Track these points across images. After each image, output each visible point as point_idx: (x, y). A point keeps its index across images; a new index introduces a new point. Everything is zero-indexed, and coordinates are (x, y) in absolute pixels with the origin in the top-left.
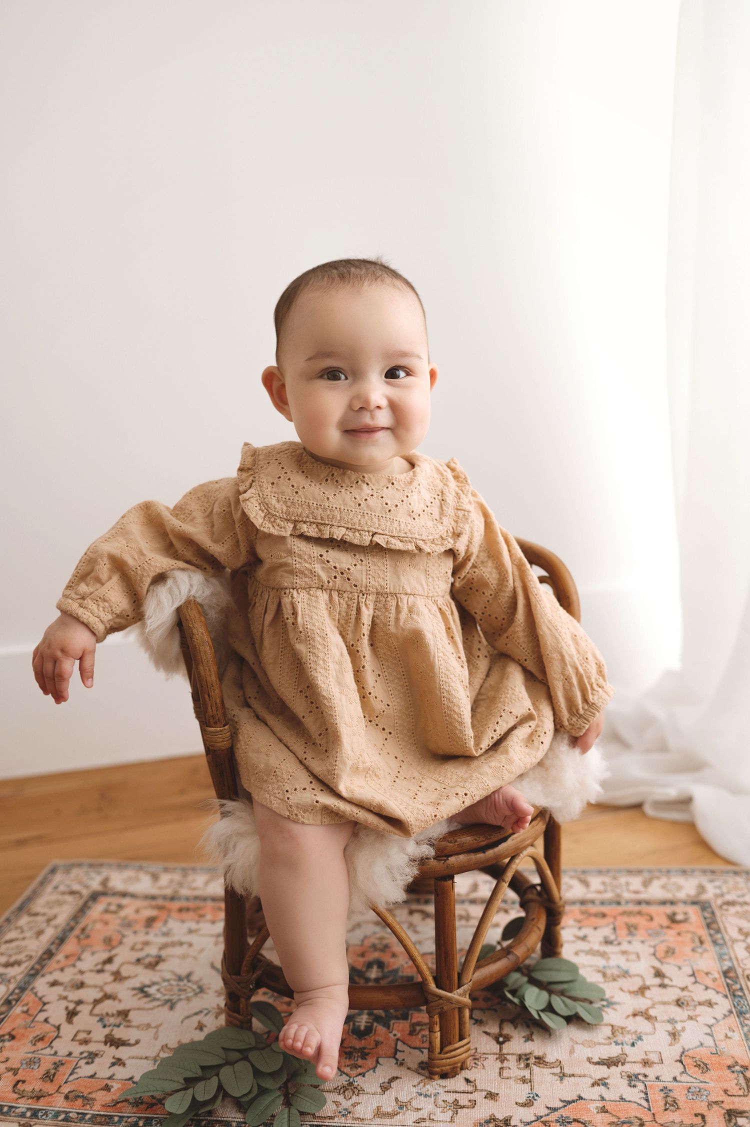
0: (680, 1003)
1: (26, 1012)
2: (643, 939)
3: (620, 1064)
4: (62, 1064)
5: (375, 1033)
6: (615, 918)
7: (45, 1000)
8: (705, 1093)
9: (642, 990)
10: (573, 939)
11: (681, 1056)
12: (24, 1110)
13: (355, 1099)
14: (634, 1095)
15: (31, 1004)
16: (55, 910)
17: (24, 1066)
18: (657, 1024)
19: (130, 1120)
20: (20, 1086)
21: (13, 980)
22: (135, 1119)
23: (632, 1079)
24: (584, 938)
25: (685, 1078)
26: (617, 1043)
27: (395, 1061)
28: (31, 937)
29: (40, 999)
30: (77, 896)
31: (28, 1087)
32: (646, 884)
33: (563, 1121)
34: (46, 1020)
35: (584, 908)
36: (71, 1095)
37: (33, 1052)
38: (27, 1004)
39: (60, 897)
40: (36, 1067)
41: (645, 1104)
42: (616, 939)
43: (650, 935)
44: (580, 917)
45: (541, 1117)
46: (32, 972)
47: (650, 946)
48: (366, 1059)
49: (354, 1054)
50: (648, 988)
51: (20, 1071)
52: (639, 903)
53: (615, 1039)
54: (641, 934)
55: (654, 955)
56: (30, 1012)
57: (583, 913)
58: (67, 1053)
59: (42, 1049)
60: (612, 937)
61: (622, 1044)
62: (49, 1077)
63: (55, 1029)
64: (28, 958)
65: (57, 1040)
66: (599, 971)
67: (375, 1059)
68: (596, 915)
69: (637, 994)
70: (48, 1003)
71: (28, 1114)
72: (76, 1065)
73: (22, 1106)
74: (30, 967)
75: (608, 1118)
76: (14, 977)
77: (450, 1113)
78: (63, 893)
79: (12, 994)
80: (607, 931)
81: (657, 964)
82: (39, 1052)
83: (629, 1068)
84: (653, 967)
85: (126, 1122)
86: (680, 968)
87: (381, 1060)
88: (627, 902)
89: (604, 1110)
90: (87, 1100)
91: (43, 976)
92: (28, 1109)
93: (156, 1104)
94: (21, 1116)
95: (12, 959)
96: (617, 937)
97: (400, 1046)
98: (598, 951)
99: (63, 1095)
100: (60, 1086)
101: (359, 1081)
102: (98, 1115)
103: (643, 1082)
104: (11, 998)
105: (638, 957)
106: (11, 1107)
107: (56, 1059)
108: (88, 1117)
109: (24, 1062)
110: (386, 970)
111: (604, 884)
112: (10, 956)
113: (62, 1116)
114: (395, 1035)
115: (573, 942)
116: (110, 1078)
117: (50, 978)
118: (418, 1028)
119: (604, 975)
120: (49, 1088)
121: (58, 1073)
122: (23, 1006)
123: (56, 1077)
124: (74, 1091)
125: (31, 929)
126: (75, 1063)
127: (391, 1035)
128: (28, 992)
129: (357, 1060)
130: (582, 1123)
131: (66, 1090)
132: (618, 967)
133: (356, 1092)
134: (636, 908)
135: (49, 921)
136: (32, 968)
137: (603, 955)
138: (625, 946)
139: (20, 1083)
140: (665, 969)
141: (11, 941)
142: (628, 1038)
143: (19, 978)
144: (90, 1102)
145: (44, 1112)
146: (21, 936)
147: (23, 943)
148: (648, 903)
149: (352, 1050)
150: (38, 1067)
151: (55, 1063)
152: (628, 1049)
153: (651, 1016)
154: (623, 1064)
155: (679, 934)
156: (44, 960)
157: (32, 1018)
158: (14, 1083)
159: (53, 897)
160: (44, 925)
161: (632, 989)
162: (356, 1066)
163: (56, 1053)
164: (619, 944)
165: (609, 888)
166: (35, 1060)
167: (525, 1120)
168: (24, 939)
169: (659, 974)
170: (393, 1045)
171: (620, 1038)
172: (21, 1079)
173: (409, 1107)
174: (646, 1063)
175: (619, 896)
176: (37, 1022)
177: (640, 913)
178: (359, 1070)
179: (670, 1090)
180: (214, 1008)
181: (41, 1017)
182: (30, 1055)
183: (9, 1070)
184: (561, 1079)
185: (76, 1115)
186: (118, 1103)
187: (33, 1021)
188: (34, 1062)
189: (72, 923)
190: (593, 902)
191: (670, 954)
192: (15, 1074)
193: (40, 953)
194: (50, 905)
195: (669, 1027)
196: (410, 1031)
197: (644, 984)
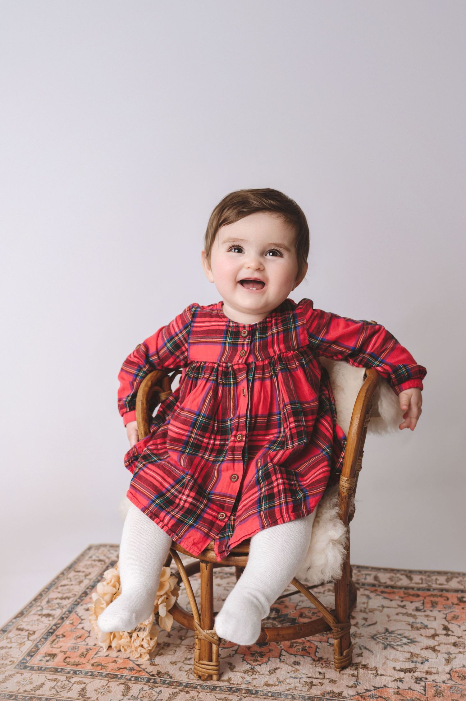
0: (455, 644)
1: (72, 624)
2: (439, 610)
3: (413, 672)
4: (91, 650)
5: (269, 645)
6: (425, 598)
7: (82, 618)
8: (461, 690)
9: (434, 636)
10: (397, 606)
11: (450, 671)
12: (69, 670)
13: (254, 676)
14: (418, 688)
15: (74, 620)
16: (90, 570)
17: (70, 650)
18: (439, 654)
19: (126, 677)
20: (68, 660)
21: (65, 607)
22: (129, 677)
23: (418, 680)
24: (403, 607)
25: (450, 682)
26: (412, 662)
27: (279, 660)
28: (76, 585)
29: (80, 617)
30: (103, 563)
31: (72, 660)
32: (448, 580)
33: (373, 697)
34: (83, 628)
35: (406, 591)
36: (95, 664)
37: (75, 644)
38: (72, 620)
39: (93, 563)
40: (76, 651)
41: (423, 692)
42: (423, 609)
43: (445, 608)
44: (402, 595)
45: (360, 693)
46: (76, 603)
47: (444, 614)
48: (262, 657)
49: (256, 654)
50: (438, 635)
51: (67, 653)
52: (442, 590)
53: (412, 660)
54: (440, 607)
55: (445, 618)
56: (74, 624)
57: (405, 593)
58: (94, 644)
59: (80, 642)
60: (422, 608)
61: (416, 662)
62: (83, 655)
63: (88, 633)
64: (73, 596)
65: (89, 638)
66: (409, 625)
67: (268, 658)
68: (413, 595)
69: (431, 638)
70: (84, 619)
71: (72, 672)
72: (99, 650)
73: (68, 668)
74: (74, 600)
75: (400, 697)
76: (66, 605)
77: (307, 687)
78: (95, 560)
79: (64, 614)
80: (418, 604)
81: (446, 624)
82: (78, 643)
83: (417, 674)
84: (443, 625)
85: (125, 678)
86: (460, 626)
87: (271, 659)
88: (434, 590)
89: (398, 693)
90: (104, 667)
91: (82, 605)
92: (71, 670)
93: (142, 671)
94: (67, 673)
95: (65, 596)
96: (424, 607)
97: (284, 653)
98: (411, 614)
99: (90, 664)
100: (89, 660)
101: (258, 668)
102: (109, 674)
103: (424, 682)
104: (63, 616)
105: (435, 619)
106: (62, 669)
107: (88, 647)
108: (104, 674)
109: (70, 648)
110: (280, 614)
111: (422, 579)
112: (64, 594)
113: (90, 674)
114: (281, 647)
115: (395, 608)
116: (117, 657)
117: (85, 606)
118: (295, 645)
119: (412, 627)
120: (82, 660)
121: (88, 654)
122: (70, 621)
123: (87, 655)
124: (96, 662)
125: (76, 579)
126: (98, 650)
127: (279, 647)
128: (73, 613)
129: (257, 658)
130: (384, 698)
131: (92, 662)
132: (422, 623)
133: (255, 673)
134: (439, 593)
135: (86, 576)
136: (76, 601)
137: (414, 616)
138: (428, 613)
139: (68, 658)
140: (450, 626)
141: (64, 586)
142: (420, 660)
143: (68, 606)
144: (106, 668)
145: (80, 671)
146: (70, 583)
147: (71, 587)
148: (447, 590)
149: (255, 652)
150: (78, 651)
151: (87, 649)
152: (419, 665)
153: (436, 650)
154: (414, 672)
155: (463, 608)
156: (83, 597)
157: (75, 627)
158: (64, 658)
159: (89, 563)
160: (84, 578)
161: (428, 635)
162: (257, 661)
163: (87, 644)
164: (425, 611)
165: (424, 582)
166: (76, 647)
167: (350, 694)
168: (72, 585)
169: (446, 628)
170: (279, 652)
171: (415, 659)
172: (68, 656)
173: (284, 682)
174: (427, 673)
175: (430, 586)
176: (78, 629)
177: (441, 596)
178: (258, 663)
179: (440, 687)
180: (177, 627)
181: (80, 626)
182: (73, 645)
183: (61, 652)
184: (376, 676)
185: (97, 673)
186: (121, 669)
187: (75, 628)
188: (76, 648)
189: (99, 578)
190: (413, 588)
191: (455, 619)
192: (65, 654)
193: (80, 593)
194: (87, 567)
195: (446, 656)
196: (290, 646)
197: (436, 633)
